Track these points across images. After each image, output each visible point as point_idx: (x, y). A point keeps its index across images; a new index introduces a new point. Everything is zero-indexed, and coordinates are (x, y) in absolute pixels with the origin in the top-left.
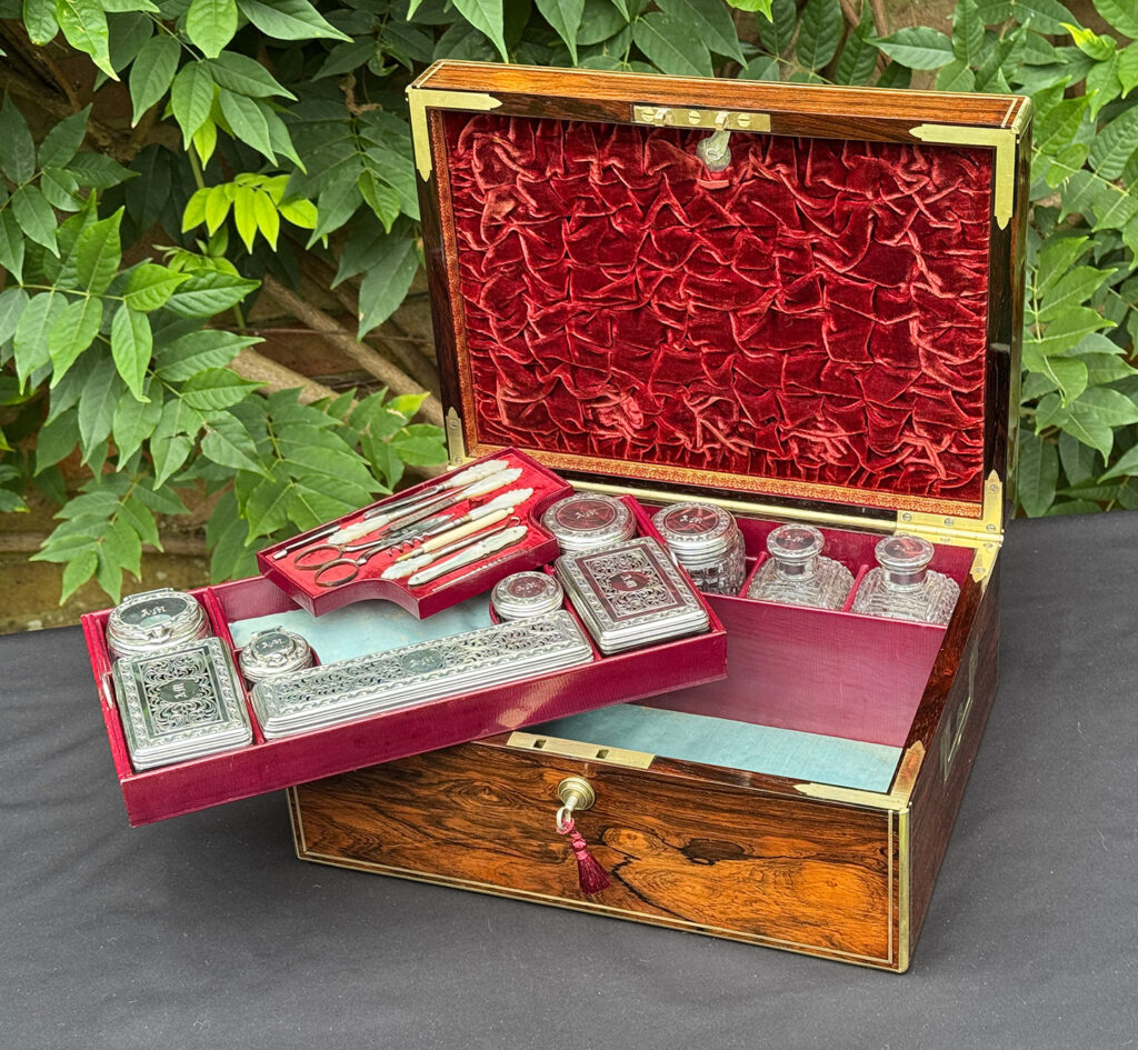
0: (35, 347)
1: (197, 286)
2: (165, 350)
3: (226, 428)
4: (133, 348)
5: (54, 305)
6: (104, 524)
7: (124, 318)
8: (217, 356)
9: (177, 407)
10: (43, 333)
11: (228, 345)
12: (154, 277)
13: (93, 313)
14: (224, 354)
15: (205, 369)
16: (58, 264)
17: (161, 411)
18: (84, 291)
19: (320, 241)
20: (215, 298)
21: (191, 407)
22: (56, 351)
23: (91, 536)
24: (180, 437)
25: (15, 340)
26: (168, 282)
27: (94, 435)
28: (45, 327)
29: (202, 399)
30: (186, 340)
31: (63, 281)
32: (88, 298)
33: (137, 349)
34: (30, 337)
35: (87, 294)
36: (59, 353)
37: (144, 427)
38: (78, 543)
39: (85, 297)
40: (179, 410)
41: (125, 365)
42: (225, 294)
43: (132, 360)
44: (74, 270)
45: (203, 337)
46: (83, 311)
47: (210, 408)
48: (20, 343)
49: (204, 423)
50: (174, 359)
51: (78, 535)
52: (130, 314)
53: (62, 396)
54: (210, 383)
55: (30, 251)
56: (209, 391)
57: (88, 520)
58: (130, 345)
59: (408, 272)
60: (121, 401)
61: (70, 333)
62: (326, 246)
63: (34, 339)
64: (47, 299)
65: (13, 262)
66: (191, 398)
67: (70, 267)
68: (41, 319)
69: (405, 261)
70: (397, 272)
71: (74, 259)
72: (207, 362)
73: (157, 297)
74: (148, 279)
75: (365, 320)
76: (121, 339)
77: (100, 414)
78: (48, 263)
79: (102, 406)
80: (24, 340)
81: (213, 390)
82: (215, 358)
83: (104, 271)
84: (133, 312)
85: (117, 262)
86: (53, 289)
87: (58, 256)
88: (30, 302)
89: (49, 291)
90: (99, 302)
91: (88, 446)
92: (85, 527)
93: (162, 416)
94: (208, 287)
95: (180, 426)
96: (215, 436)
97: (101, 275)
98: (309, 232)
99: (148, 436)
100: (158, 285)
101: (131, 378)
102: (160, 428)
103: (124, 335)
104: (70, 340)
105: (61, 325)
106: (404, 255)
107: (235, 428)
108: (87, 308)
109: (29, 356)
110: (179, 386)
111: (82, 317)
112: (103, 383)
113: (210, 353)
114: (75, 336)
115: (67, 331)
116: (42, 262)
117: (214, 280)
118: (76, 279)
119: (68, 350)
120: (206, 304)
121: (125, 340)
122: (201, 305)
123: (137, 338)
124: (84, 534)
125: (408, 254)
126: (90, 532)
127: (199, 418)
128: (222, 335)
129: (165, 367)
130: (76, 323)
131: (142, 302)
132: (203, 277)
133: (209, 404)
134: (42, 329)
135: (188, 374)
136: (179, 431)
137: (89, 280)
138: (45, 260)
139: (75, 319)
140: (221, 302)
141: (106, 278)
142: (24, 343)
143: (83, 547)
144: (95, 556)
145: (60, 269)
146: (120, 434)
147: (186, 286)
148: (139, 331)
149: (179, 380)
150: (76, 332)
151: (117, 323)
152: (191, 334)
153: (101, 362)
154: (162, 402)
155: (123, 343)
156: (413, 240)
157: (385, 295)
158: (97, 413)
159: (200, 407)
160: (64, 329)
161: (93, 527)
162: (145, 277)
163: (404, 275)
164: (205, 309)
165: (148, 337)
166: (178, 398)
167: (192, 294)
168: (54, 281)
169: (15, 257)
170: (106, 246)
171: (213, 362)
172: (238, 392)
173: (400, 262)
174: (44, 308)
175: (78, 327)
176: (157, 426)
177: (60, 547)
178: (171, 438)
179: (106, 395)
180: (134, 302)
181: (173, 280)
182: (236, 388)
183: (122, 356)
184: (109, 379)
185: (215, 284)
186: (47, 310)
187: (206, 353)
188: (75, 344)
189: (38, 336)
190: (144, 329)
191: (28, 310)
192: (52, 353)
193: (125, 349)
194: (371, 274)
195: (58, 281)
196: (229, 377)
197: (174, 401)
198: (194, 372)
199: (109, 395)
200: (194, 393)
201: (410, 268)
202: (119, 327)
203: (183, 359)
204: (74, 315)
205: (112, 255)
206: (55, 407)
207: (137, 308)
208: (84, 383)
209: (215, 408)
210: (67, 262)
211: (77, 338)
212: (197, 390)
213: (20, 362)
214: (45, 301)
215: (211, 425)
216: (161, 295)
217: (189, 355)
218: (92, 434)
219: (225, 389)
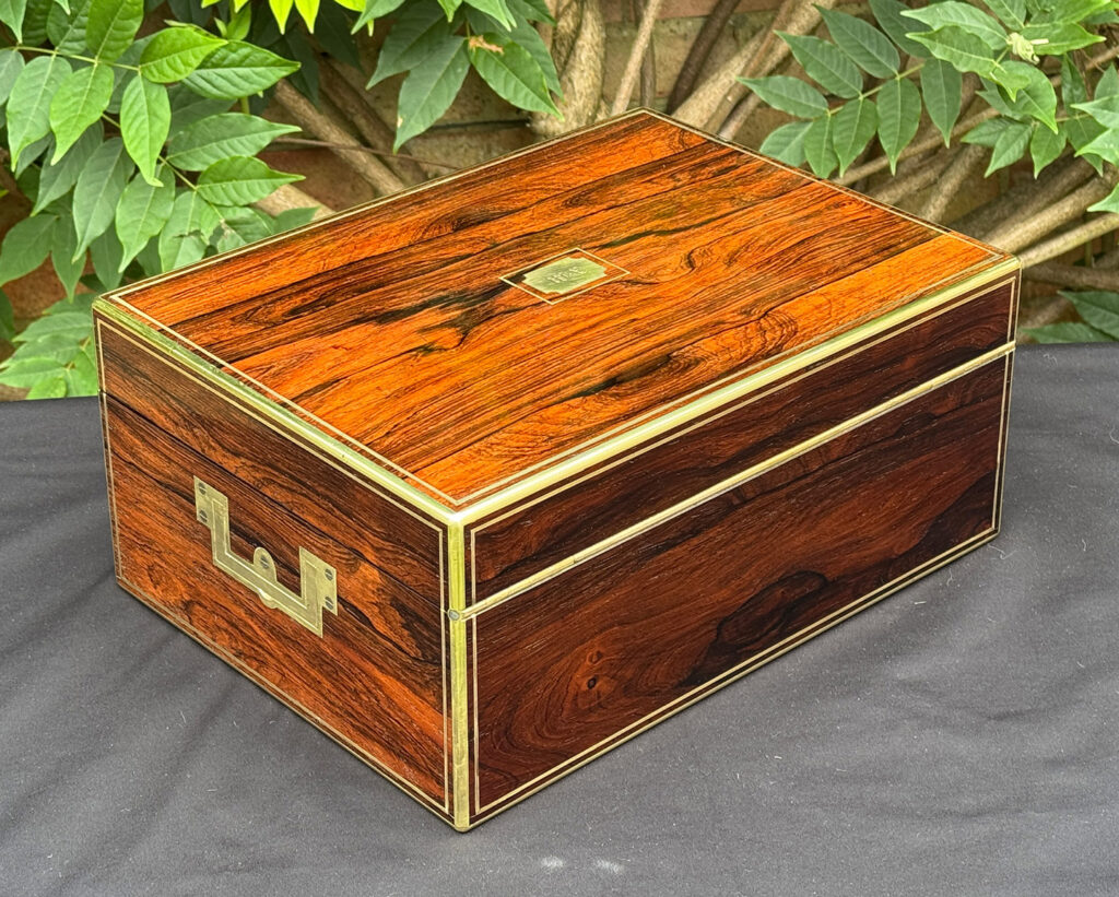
0: (31, 118)
1: (226, 62)
2: (181, 133)
3: (248, 228)
4: (146, 125)
5: (55, 70)
6: (74, 348)
7: (136, 91)
8: (242, 144)
9: (190, 200)
10: (41, 102)
11: (256, 132)
12: (179, 44)
13: (102, 83)
14: (250, 142)
15: (227, 158)
16: (64, 24)
17: (172, 204)
18: (93, 58)
19: (365, 28)
20: (245, 78)
21: (206, 201)
22: (59, 123)
23: (59, 361)
24: (193, 237)
25: (9, 107)
26: (197, 49)
27: (90, 226)
28: (43, 96)
29: (222, 193)
30: (207, 124)
31: (68, 45)
32: (96, 66)
33: (151, 126)
34: (25, 106)
35: (96, 61)
36: (62, 125)
37: (153, 222)
38: (43, 368)
39: (91, 64)
40: (193, 204)
41: (135, 144)
42: (256, 74)
43: (143, 138)
44: (82, 32)
45: (229, 120)
46: (90, 80)
47: (228, 203)
48: (13, 111)
49: (222, 221)
50: (191, 144)
51: (44, 358)
52: (145, 87)
53: (54, 181)
54: (232, 174)
55: (32, 6)
56: (230, 184)
57: (56, 341)
58: (143, 122)
59: (457, 75)
60: (126, 190)
61: (74, 104)
62: (371, 33)
63: (30, 109)
64: (46, 63)
65: (12, 16)
66: (208, 190)
67: (78, 27)
68: (39, 86)
69: (454, 64)
70: (443, 75)
71: (85, 19)
72: (230, 151)
73: (182, 67)
74: (173, 45)
75: (403, 127)
76: (132, 114)
77: (98, 204)
78: (51, 21)
79: (101, 195)
80: (18, 109)
81: (234, 182)
82: (240, 147)
83: (118, 34)
84: (149, 84)
85: (136, 25)
86: (54, 53)
87: (68, 12)
88: (26, 67)
89: (50, 55)
90: (111, 72)
91: (82, 240)
92: (53, 349)
93: (174, 209)
94: (240, 64)
95: (193, 223)
96: (233, 237)
97: (116, 40)
98: (355, 15)
99: (156, 233)
100: (182, 54)
101: (143, 156)
102: (170, 224)
103: (136, 109)
104: (76, 111)
105: (63, 94)
106: (453, 55)
107: (257, 228)
108: (95, 77)
109: (23, 127)
110: (194, 177)
111: (89, 87)
112: (105, 168)
113: (235, 141)
114: (80, 108)
115: (71, 102)
116: (45, 21)
117: (246, 57)
118: (83, 43)
119: (74, 121)
120: (235, 85)
121: (137, 116)
122: (229, 85)
123: (152, 114)
124: (51, 358)
125: (458, 55)
126: (57, 356)
127: (216, 214)
128: (250, 120)
129: (180, 154)
130: (82, 93)
131: (161, 72)
132: (234, 52)
133: (229, 198)
134: (39, 97)
135: (205, 163)
136: (193, 229)
137: (100, 44)
138: (50, 17)
139: (81, 89)
140: (251, 83)
141: (121, 43)
142: (19, 112)
143: (49, 373)
144: (62, 382)
145: (66, 30)
146: (125, 228)
147: (213, 60)
148: (155, 106)
149: (195, 169)
150: (82, 103)
151: (128, 96)
152: (214, 117)
153: (102, 144)
154: (173, 194)
155: (135, 118)
156: (465, 39)
157: (429, 98)
158: (95, 201)
159: (218, 203)
160: (69, 98)
161: (61, 350)
162: (169, 43)
163: (452, 77)
164: (233, 90)
165: (166, 114)
166: (190, 189)
167: (219, 71)
168: (58, 44)
169: (16, 12)
170: (125, 5)
171: (236, 151)
172: (265, 187)
173: (447, 63)
174: (43, 74)
175: (84, 98)
176: (167, 222)
177: (23, 370)
178: (182, 236)
179: (106, 181)
180: (151, 72)
181: (203, 48)
182: (261, 181)
183: (132, 132)
184: (111, 163)
185: (247, 61)
186: (47, 77)
187: (229, 140)
188: (81, 116)
189: (35, 106)
190: (162, 105)
191: (25, 75)
192: (54, 125)
193: (136, 124)
194: (413, 75)
195: (62, 43)
196: (255, 168)
197: (188, 193)
198: (213, 161)
199: (110, 181)
200: (212, 185)
201: (460, 70)
202: (130, 101)
203: (202, 145)
204: (79, 83)
205: (132, 16)
206: (45, 194)
207: (153, 80)
208: (82, 167)
209: (236, 204)
210: (76, 22)
211: (83, 109)
212: (216, 181)
213: (12, 134)
214: (44, 65)
215: (231, 223)
216: (186, 64)
217: (210, 141)
218: (88, 224)
219: (249, 181)
